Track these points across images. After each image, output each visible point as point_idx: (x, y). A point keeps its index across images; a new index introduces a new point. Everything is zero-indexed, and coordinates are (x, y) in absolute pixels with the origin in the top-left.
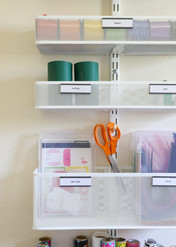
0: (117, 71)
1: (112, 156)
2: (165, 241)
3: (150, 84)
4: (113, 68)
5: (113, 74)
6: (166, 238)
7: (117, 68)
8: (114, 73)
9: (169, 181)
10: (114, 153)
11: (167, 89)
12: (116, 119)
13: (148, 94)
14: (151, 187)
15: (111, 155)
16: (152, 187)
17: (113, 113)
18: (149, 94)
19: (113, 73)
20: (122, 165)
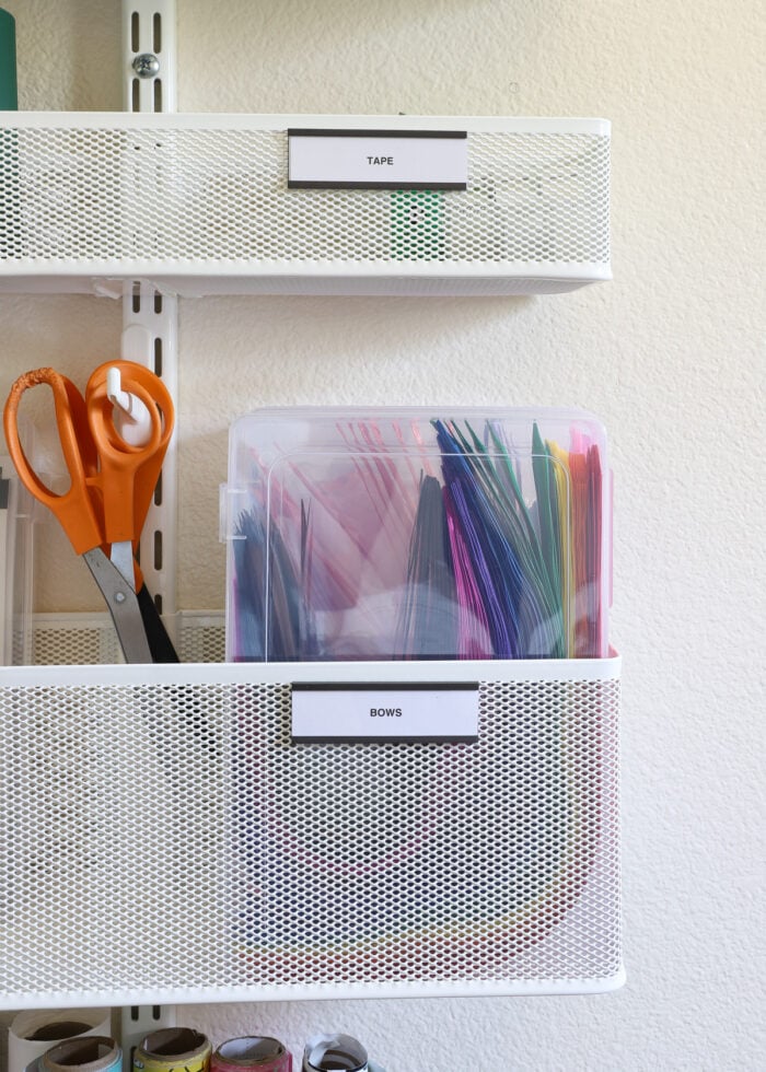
0: (155, 66)
1: (108, 555)
2: (456, 1034)
3: (293, 133)
4: (136, 48)
5: (136, 84)
6: (461, 1017)
7: (157, 48)
8: (143, 74)
9: (390, 713)
10: (121, 539)
11: (389, 160)
12: (158, 343)
13: (282, 187)
14: (287, 745)
15: (107, 550)
16: (291, 749)
17: (136, 308)
18: (286, 187)
19: (137, 76)
20: (204, 607)
